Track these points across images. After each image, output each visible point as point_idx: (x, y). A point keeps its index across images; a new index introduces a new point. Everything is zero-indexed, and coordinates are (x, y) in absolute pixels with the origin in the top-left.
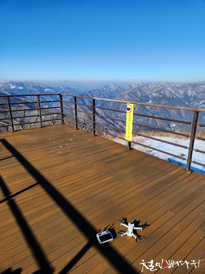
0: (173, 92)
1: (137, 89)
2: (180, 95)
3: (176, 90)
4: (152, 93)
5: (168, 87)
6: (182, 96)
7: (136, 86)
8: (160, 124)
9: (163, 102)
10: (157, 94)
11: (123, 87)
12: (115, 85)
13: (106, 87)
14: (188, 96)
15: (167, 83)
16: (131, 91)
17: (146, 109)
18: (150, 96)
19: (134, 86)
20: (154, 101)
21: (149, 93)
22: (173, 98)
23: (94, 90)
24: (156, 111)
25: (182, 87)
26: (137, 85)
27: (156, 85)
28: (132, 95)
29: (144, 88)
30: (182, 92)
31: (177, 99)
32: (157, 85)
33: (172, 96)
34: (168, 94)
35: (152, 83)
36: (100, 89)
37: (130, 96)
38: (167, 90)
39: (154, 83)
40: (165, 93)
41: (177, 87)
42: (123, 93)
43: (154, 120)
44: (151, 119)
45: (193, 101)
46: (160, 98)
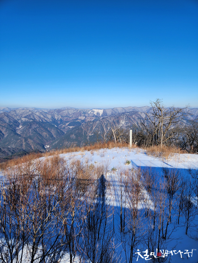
0: (42, 116)
1: (3, 115)
3: (44, 114)
4: (21, 118)
5: (36, 112)
6: (51, 120)
8: (34, 148)
9: (34, 126)
10: (27, 119)
14: (55, 119)
15: (35, 109)
17: (18, 134)
18: (20, 121)
20: (24, 126)
21: (18, 118)
22: (43, 122)
24: (28, 135)
25: (49, 112)
26: (2, 111)
27: (24, 111)
29: (11, 113)
30: (50, 117)
31: (47, 123)
33: (42, 120)
34: (37, 119)
35: (19, 109)
38: (36, 115)
39: (22, 109)
40: (34, 118)
41: (44, 112)
43: (28, 144)
44: (24, 143)
45: (60, 124)
46: (30, 123)
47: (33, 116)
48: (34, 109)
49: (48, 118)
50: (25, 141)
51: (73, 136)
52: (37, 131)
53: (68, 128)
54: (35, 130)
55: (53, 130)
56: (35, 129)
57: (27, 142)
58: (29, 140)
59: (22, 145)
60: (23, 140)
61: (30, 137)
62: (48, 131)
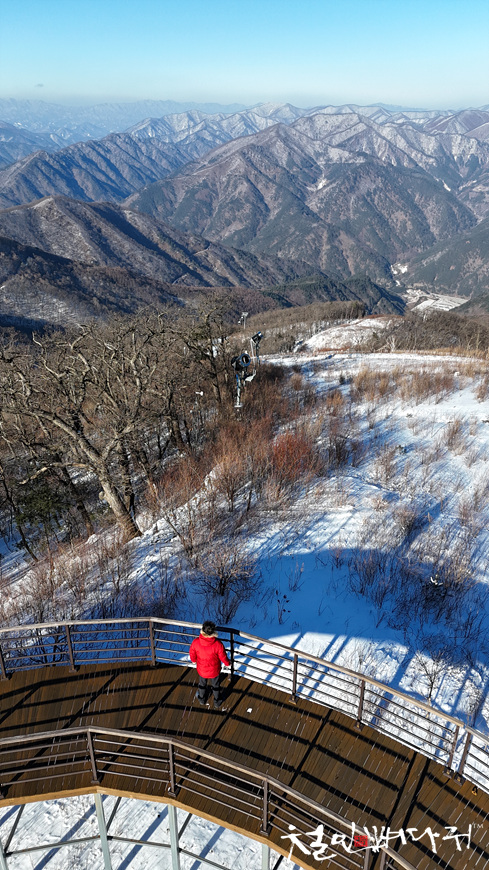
0: (401, 144)
1: (273, 134)
2: (424, 157)
3: (410, 135)
4: (326, 149)
5: (382, 124)
6: (432, 160)
7: (270, 123)
8: (357, 267)
9: (366, 185)
10: (346, 154)
11: (219, 124)
13: (154, 123)
14: (450, 158)
15: (380, 111)
16: (252, 140)
17: (309, 212)
18: (321, 162)
19: (262, 123)
20: (334, 181)
21: (317, 148)
22: (400, 170)
23: (112, 138)
24: (342, 218)
25: (433, 124)
26: (270, 117)
27: (340, 118)
28: (256, 157)
29: (298, 128)
30: (430, 145)
31: (415, 172)
32: (345, 117)
33: (398, 161)
34: (383, 155)
35: (325, 111)
36: (135, 135)
37: (250, 162)
38: (380, 135)
39: (334, 110)
40: (372, 149)
41: (413, 124)
42: (223, 149)
43: (336, 253)
44: (326, 248)
45: (467, 180)
46: (356, 169)
47: (370, 143)
48: (376, 109)
49: (423, 153)
50: (329, 239)
52: (376, 202)
54: (366, 200)
55: (432, 205)
57: (336, 243)
58: (343, 236)
59: (317, 252)
60: (325, 236)
61: (348, 227)
62: (415, 207)
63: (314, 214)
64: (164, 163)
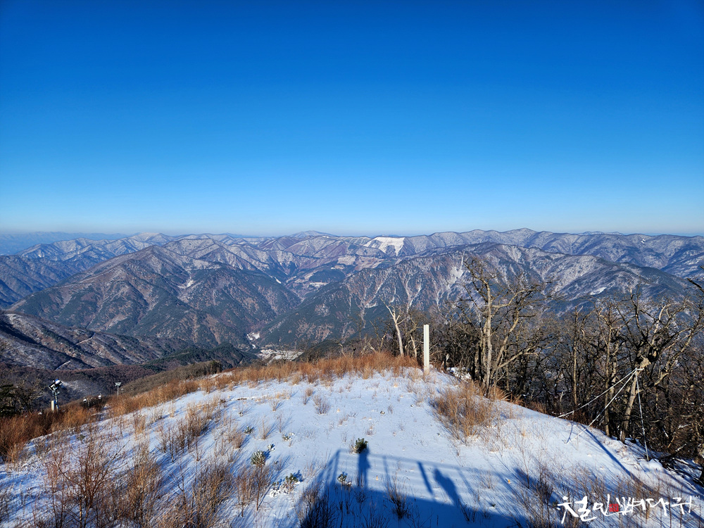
0: (244, 256)
1: (149, 252)
2: (261, 264)
3: (250, 251)
4: (191, 261)
5: (230, 245)
6: (266, 265)
7: (147, 245)
8: (222, 338)
9: (223, 282)
10: (207, 263)
11: (103, 247)
12: (78, 243)
13: (44, 248)
14: (277, 264)
15: (227, 237)
16: (132, 257)
17: (181, 303)
18: (188, 269)
19: (140, 246)
20: (199, 281)
21: (185, 261)
22: (245, 271)
24: (208, 305)
25: (263, 244)
26: (146, 242)
27: (200, 242)
28: (135, 268)
29: (169, 248)
30: (263, 256)
31: (256, 273)
32: (203, 241)
33: (243, 266)
34: (233, 263)
35: (189, 238)
36: (24, 256)
37: (130, 272)
38: (230, 252)
39: (195, 237)
40: (225, 260)
41: (251, 245)
42: (107, 263)
43: (204, 330)
44: (196, 327)
45: (290, 276)
46: (214, 273)
47: (223, 257)
48: (224, 236)
49: (260, 261)
50: (198, 320)
51: (323, 309)
52: (231, 293)
53: (311, 286)
54: (224, 293)
55: (270, 293)
56: (226, 288)
57: (204, 323)
58: (209, 318)
59: (190, 331)
60: (195, 318)
61: (212, 311)
62: (259, 294)
63: (185, 304)
64: (52, 276)
